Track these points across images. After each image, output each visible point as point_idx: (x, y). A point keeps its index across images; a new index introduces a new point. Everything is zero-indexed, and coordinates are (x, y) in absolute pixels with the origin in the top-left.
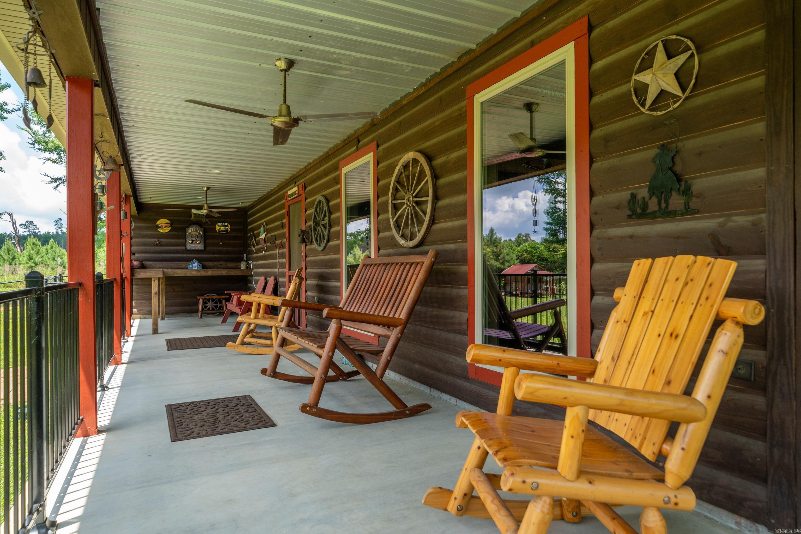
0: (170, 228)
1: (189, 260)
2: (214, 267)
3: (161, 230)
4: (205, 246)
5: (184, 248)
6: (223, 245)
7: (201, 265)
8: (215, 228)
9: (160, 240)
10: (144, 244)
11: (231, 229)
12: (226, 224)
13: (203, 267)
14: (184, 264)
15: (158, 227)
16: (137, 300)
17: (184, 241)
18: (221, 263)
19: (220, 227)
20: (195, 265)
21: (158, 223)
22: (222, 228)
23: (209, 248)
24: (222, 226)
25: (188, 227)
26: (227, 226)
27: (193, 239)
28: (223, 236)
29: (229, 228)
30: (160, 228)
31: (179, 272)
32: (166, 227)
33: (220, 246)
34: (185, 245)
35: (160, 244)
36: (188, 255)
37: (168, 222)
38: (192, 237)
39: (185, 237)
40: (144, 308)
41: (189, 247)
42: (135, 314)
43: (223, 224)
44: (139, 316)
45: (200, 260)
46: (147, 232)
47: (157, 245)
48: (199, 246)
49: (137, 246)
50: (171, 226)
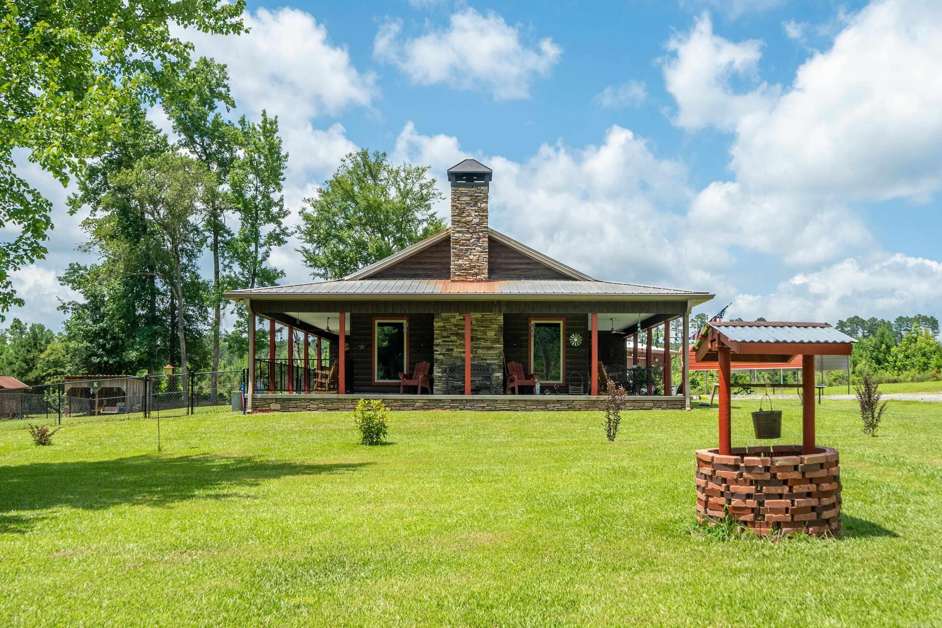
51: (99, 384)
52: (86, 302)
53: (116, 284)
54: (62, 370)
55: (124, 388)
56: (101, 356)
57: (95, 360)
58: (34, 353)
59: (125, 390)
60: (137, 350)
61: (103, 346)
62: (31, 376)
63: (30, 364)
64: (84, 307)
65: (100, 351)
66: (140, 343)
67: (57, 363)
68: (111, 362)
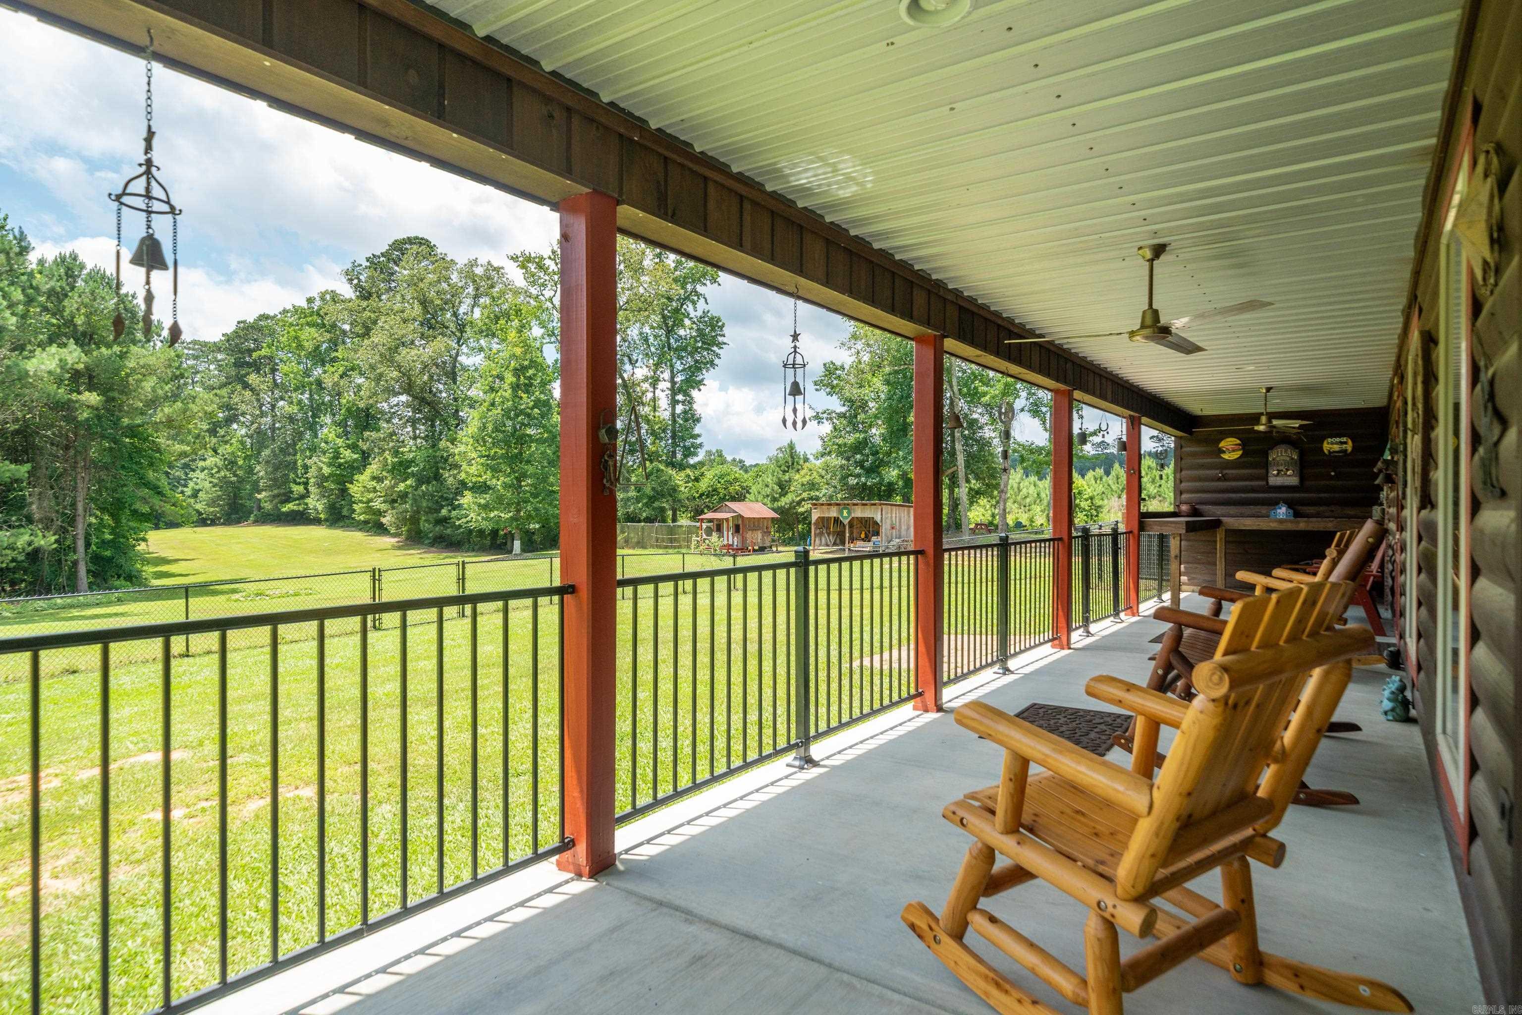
0: (1240, 452)
1: (1274, 503)
2: (1318, 515)
3: (1226, 456)
4: (1302, 478)
5: (1264, 483)
6: (1337, 477)
7: (1291, 511)
8: (1321, 448)
9: (1225, 472)
10: (1200, 479)
11: (1354, 448)
12: (1344, 439)
13: (1297, 515)
14: (1263, 510)
15: (1222, 451)
16: (1188, 563)
17: (1263, 471)
18: (1333, 508)
19: (1330, 446)
20: (1282, 511)
21: (1222, 444)
22: (1336, 448)
23: (1308, 483)
24: (1337, 443)
25: (1272, 449)
26: (1345, 443)
27: (1281, 468)
28: (1335, 460)
29: (1349, 447)
30: (1224, 452)
31: (1249, 524)
32: (1234, 451)
33: (1332, 478)
34: (1266, 478)
35: (1225, 478)
36: (1271, 495)
37: (1238, 442)
38: (1278, 465)
39: (1266, 466)
40: (1199, 576)
41: (1273, 481)
42: (1184, 584)
43: (1338, 440)
44: (1192, 588)
45: (1290, 504)
46: (1205, 461)
47: (1219, 479)
48: (1291, 479)
49: (1189, 481)
50: (1243, 449)
51: (849, 513)
52: (843, 409)
53: (878, 382)
54: (817, 493)
55: (878, 518)
56: (858, 476)
57: (852, 481)
58: (792, 474)
59: (879, 521)
60: (899, 467)
61: (861, 464)
62: (784, 501)
63: (784, 487)
64: (842, 416)
65: (858, 470)
66: (905, 458)
67: (812, 486)
68: (869, 484)
